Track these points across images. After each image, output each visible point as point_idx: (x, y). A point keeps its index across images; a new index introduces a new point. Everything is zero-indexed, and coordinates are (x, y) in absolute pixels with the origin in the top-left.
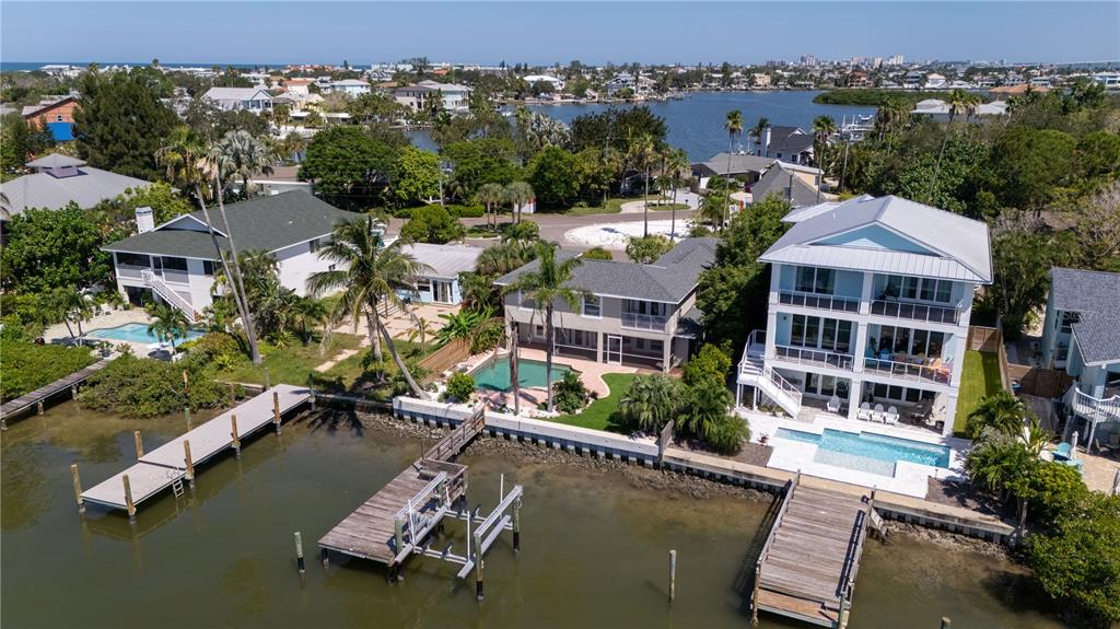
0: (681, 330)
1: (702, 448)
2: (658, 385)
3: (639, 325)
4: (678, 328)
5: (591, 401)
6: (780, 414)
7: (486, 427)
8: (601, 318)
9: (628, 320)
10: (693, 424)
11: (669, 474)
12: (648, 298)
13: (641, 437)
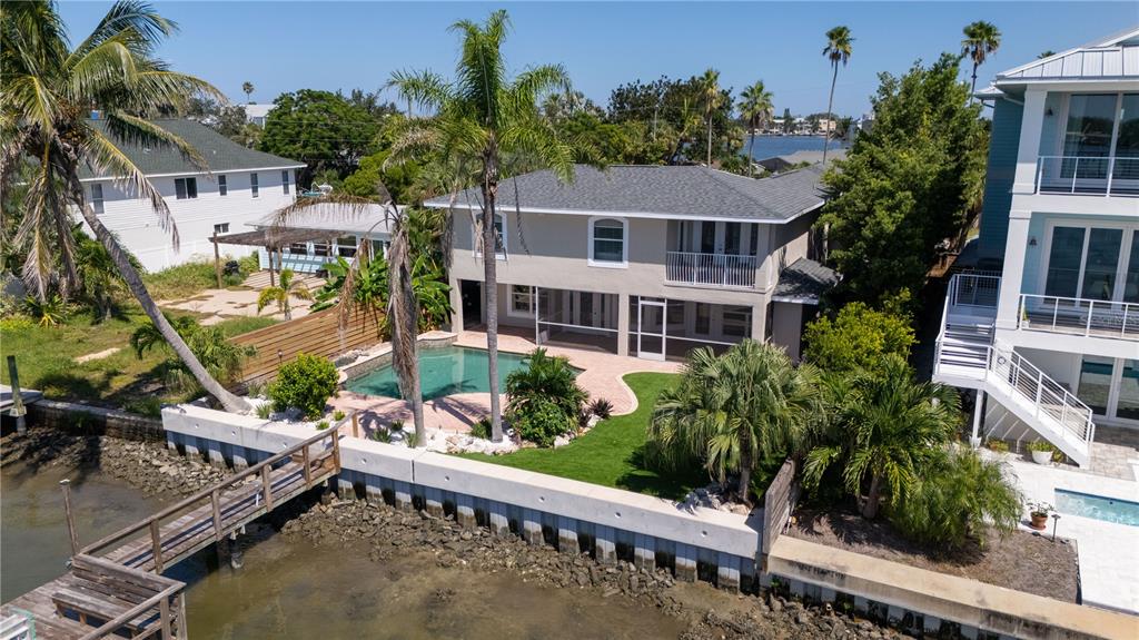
0: (786, 287)
1: (874, 540)
2: (754, 366)
3: (703, 278)
4: (780, 282)
5: (594, 421)
6: (1047, 456)
7: (345, 473)
8: (625, 265)
9: (680, 269)
10: (853, 473)
11: (785, 609)
12: (722, 214)
13: (708, 504)
